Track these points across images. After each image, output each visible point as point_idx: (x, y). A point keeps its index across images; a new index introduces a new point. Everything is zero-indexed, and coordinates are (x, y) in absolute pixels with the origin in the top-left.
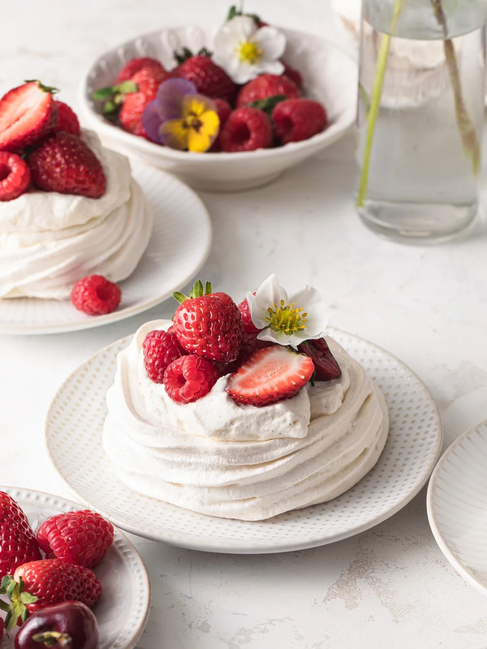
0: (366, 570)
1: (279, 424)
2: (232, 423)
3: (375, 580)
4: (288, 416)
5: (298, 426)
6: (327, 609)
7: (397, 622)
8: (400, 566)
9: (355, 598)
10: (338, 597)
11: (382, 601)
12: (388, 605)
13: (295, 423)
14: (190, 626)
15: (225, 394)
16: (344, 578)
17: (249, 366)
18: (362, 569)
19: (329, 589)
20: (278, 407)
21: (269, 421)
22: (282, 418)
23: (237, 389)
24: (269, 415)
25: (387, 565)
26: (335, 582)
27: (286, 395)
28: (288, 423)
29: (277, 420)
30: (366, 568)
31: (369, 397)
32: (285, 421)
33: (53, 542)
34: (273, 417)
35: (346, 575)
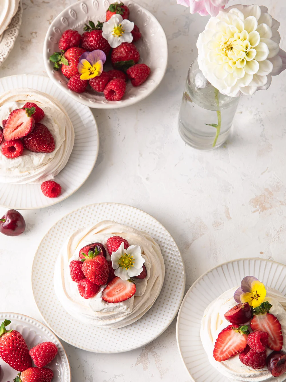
0: (152, 348)
1: (121, 310)
2: (103, 309)
3: (155, 353)
4: (125, 307)
5: (129, 310)
6: (136, 370)
7: (161, 378)
8: (165, 346)
9: (147, 364)
10: (140, 363)
11: (157, 366)
12: (159, 368)
13: (128, 308)
14: (86, 378)
15: (101, 299)
16: (144, 352)
17: (111, 286)
18: (150, 347)
19: (137, 358)
20: (121, 304)
21: (118, 308)
22: (122, 308)
23: (106, 297)
24: (118, 307)
25: (160, 345)
26: (140, 354)
27: (125, 300)
28: (125, 309)
29: (121, 308)
30: (152, 346)
31: (158, 277)
32: (124, 308)
33: (34, 361)
34: (119, 307)
35: (144, 350)
